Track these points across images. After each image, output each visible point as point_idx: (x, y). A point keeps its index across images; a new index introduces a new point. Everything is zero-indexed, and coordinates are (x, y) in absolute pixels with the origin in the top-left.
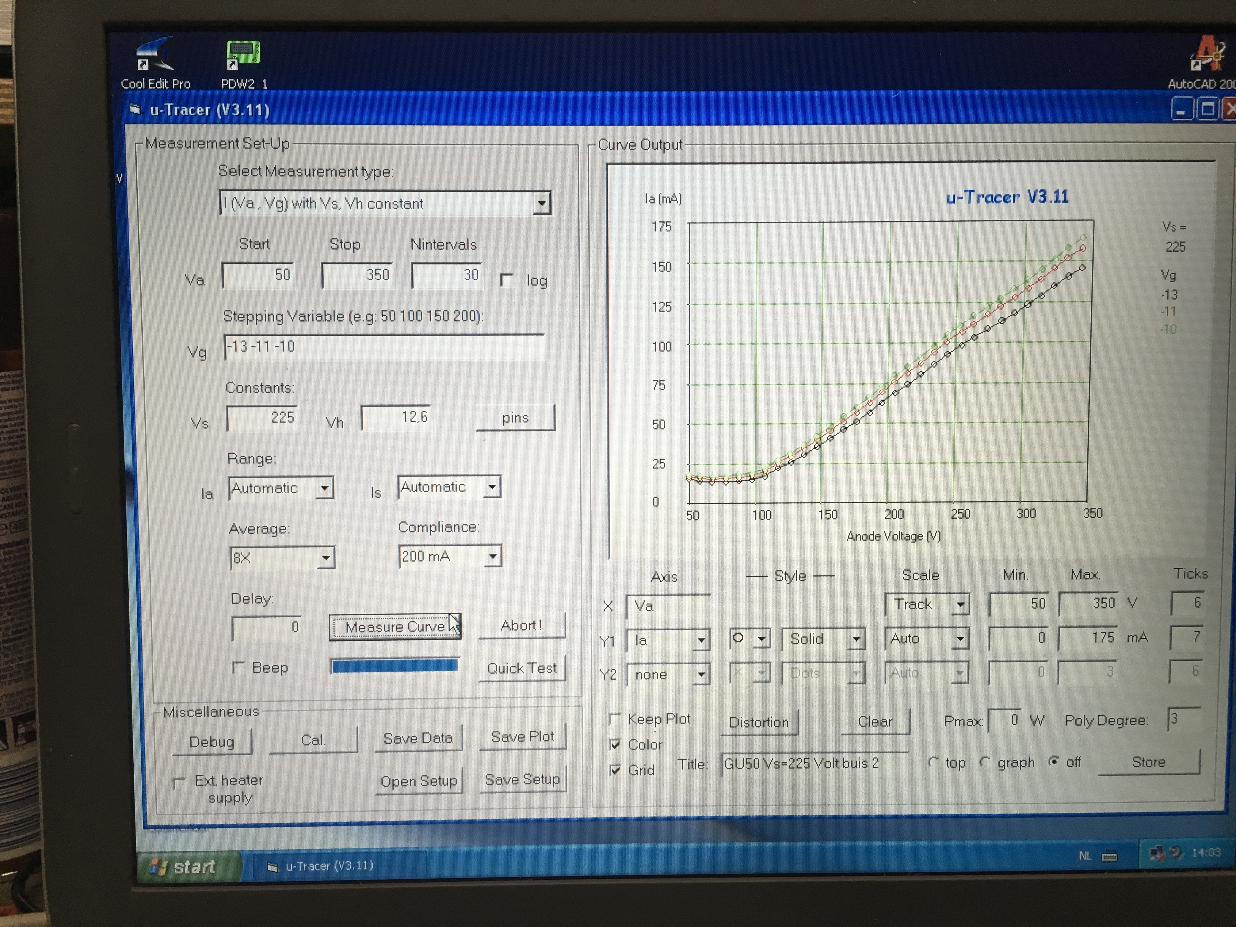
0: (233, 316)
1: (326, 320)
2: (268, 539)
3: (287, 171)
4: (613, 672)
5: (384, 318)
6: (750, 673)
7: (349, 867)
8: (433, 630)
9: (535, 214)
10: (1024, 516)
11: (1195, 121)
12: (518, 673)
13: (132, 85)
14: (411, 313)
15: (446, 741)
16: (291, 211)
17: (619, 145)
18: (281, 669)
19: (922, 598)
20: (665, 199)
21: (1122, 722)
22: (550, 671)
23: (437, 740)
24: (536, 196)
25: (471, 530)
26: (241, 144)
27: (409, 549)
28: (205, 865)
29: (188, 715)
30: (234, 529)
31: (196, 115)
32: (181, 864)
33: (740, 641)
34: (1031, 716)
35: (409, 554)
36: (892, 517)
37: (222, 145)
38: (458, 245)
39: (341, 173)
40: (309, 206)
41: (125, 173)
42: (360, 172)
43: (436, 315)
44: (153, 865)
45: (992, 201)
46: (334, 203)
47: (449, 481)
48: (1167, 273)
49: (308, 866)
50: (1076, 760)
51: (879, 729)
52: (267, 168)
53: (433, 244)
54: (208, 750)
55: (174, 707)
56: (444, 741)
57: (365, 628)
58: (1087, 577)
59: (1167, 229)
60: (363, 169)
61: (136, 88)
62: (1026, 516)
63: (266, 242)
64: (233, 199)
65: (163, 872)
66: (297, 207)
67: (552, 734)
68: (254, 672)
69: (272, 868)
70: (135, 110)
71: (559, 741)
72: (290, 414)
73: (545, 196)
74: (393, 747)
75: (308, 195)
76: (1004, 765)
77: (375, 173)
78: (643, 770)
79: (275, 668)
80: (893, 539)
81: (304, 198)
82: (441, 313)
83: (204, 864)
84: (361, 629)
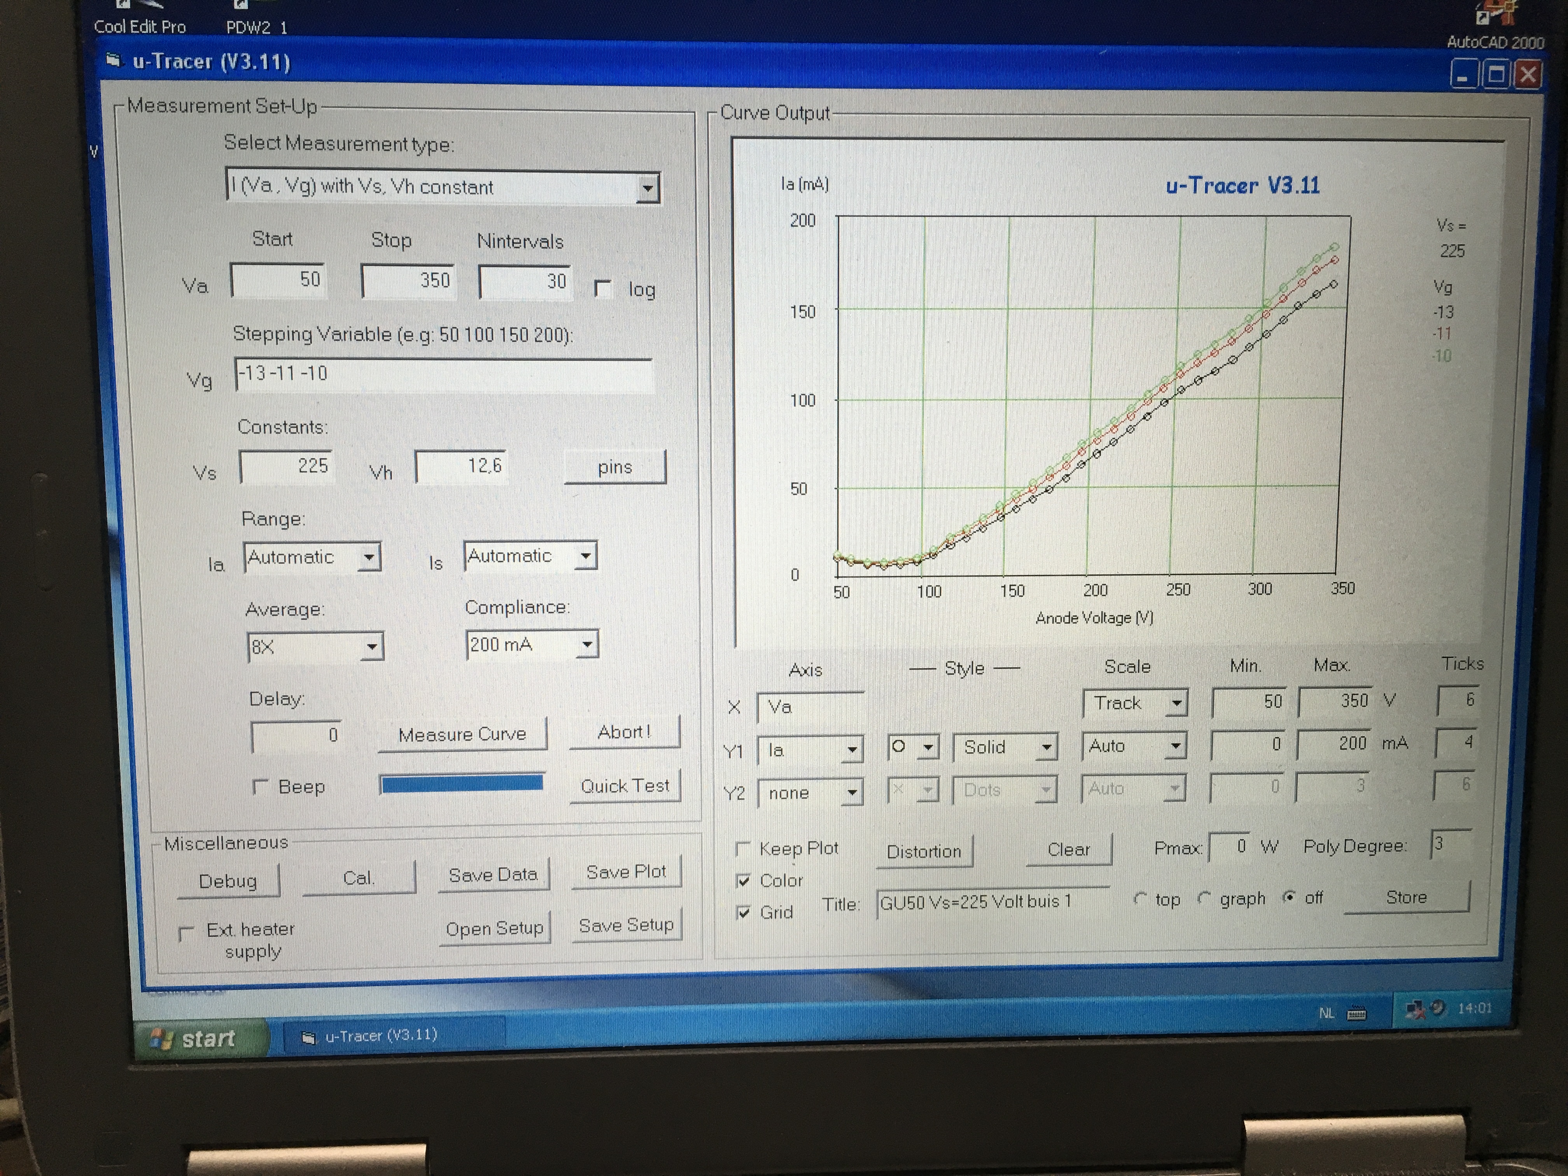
0: (246, 333)
1: (367, 339)
2: (296, 623)
3: (314, 144)
4: (741, 790)
5: (444, 337)
6: (914, 790)
7: (406, 1037)
8: (511, 738)
9: (639, 202)
10: (1257, 592)
11: (1480, 90)
12: (620, 791)
13: (109, 28)
14: (479, 331)
15: (529, 878)
16: (321, 196)
17: (748, 113)
18: (317, 789)
19: (1129, 695)
20: (807, 184)
21: (1375, 848)
22: (661, 789)
23: (517, 877)
24: (641, 180)
25: (560, 610)
26: (253, 106)
27: (480, 636)
28: (222, 1036)
29: (197, 848)
30: (252, 609)
31: (194, 68)
32: (192, 1037)
33: (901, 751)
34: (1262, 841)
35: (480, 642)
36: (1093, 594)
37: (228, 108)
38: (539, 242)
39: (385, 146)
40: (344, 189)
41: (101, 144)
42: (410, 144)
43: (511, 334)
44: (154, 1037)
45: (1223, 191)
46: (377, 186)
47: (530, 548)
48: (1442, 285)
49: (355, 1036)
50: (1317, 895)
51: (1074, 859)
52: (288, 139)
53: (506, 241)
54: (224, 891)
55: (177, 838)
56: (527, 877)
57: (423, 736)
58: (1334, 668)
59: (1442, 228)
60: (414, 141)
61: (114, 33)
62: (1260, 591)
63: (287, 236)
64: (244, 180)
65: (167, 1046)
66: (328, 191)
67: (664, 869)
68: (281, 793)
69: (308, 1039)
70: (113, 61)
71: (672, 877)
72: (323, 462)
73: (651, 179)
74: (462, 885)
75: (341, 175)
76: (1227, 902)
77: (430, 147)
78: (779, 912)
79: (307, 788)
80: (1094, 621)
81: (337, 178)
82: (518, 332)
83: (221, 1034)
84: (419, 737)
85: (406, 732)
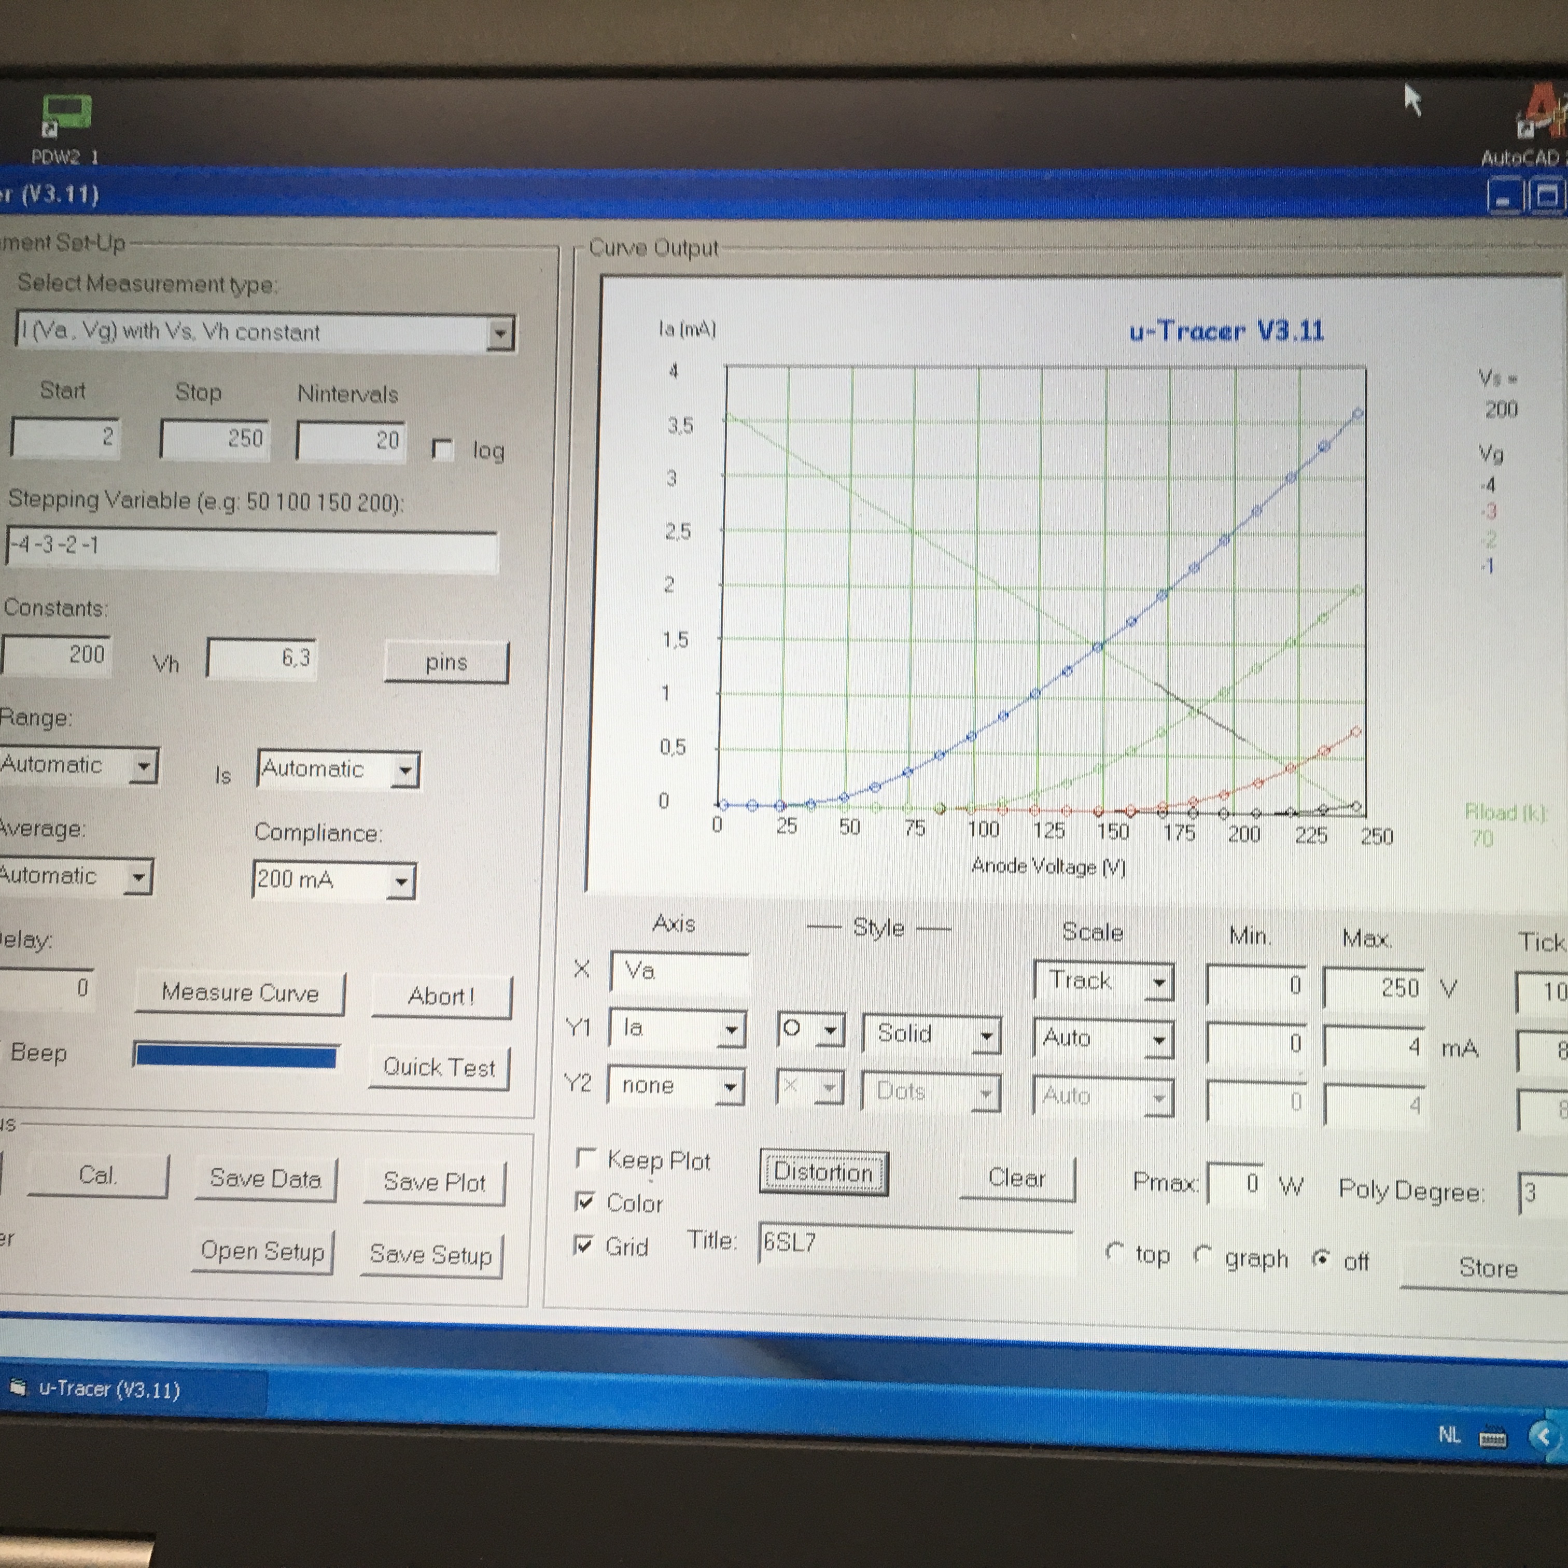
0: (23, 498)
1: (162, 505)
2: (50, 845)
3: (118, 284)
4: (587, 1078)
5: (252, 504)
6: (811, 1087)
7: (140, 1393)
8: (300, 999)
9: (489, 350)
11: (1527, 215)
12: (433, 1074)
14: (293, 497)
15: (310, 1184)
16: (121, 343)
17: (621, 248)
18: (56, 1056)
20: (689, 330)
21: (1441, 1195)
22: (484, 1073)
23: (296, 1183)
24: (492, 324)
25: (369, 838)
26: (54, 242)
27: (270, 867)
33: (795, 1034)
34: (1281, 1178)
35: (269, 874)
37: (28, 244)
38: (369, 397)
39: (200, 286)
40: (148, 335)
42: (227, 285)
43: (331, 501)
45: (1201, 337)
46: (186, 330)
47: (338, 759)
48: (1489, 450)
49: (75, 1387)
50: (1361, 1258)
51: (1024, 1191)
52: (89, 278)
53: (331, 393)
56: (308, 1183)
57: (192, 993)
58: (1370, 942)
59: (1486, 382)
60: (233, 281)
63: (80, 387)
64: (37, 324)
66: (130, 336)
67: (483, 1180)
68: (13, 1059)
69: (18, 1388)
71: (492, 1192)
72: (98, 650)
73: (505, 324)
74: (225, 1191)
75: (145, 318)
76: (1235, 1261)
77: (250, 288)
78: (630, 1246)
79: (46, 1054)
80: (1047, 870)
81: (142, 322)
82: (338, 499)
84: (187, 994)
85: (171, 988)
